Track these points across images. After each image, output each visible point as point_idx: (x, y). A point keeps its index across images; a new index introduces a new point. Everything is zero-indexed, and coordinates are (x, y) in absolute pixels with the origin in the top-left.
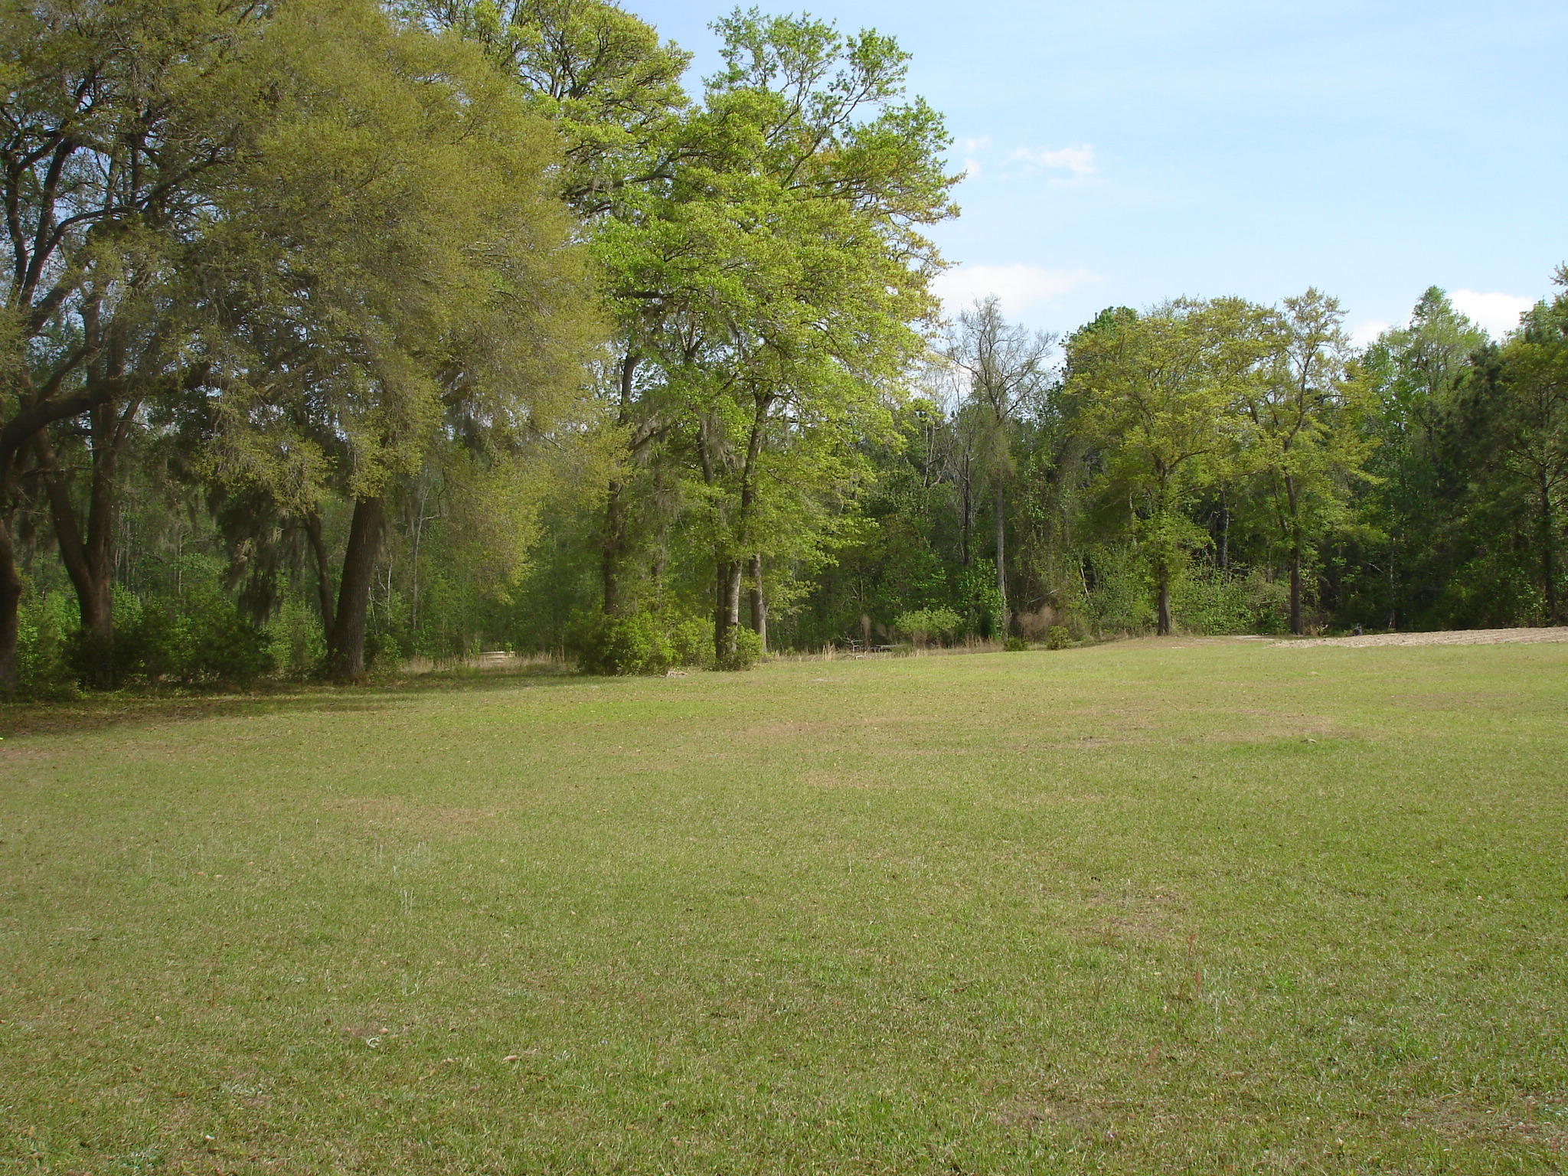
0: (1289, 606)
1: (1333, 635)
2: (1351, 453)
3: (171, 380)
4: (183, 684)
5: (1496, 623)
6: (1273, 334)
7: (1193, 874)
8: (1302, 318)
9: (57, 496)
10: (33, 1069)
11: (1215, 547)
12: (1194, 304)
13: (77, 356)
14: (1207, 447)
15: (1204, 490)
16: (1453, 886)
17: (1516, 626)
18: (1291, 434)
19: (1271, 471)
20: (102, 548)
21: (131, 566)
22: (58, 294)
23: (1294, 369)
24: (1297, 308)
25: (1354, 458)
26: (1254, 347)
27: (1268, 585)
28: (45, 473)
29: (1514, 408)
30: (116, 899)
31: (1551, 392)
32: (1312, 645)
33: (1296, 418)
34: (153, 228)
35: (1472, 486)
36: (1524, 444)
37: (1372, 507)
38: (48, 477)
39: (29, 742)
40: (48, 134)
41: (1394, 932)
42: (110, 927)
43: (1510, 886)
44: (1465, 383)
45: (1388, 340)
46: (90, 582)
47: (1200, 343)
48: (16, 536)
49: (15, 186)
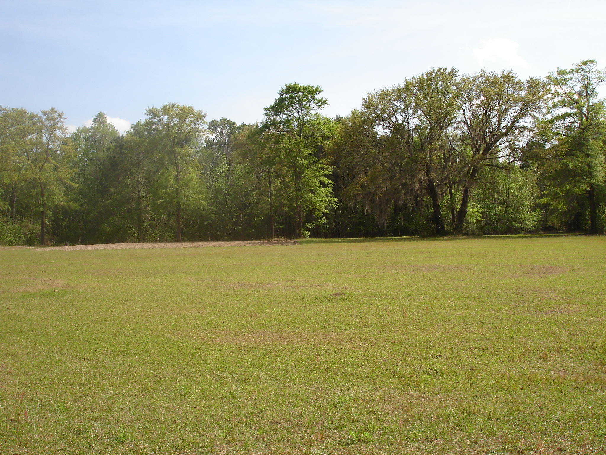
0: (40, 234)
1: (57, 246)
2: (66, 174)
5: (120, 241)
6: (36, 124)
7: (12, 355)
8: (48, 119)
11: (10, 210)
12: (5, 109)
14: (8, 169)
15: (6, 186)
16: (125, 353)
17: (127, 242)
18: (43, 165)
19: (34, 180)
23: (44, 139)
24: (47, 115)
25: (67, 176)
26: (29, 129)
27: (31, 225)
29: (128, 160)
31: (142, 155)
32: (50, 250)
33: (44, 158)
35: (112, 189)
36: (132, 174)
37: (73, 196)
41: (104, 376)
43: (148, 351)
44: (111, 150)
45: (81, 131)
47: (7, 126)
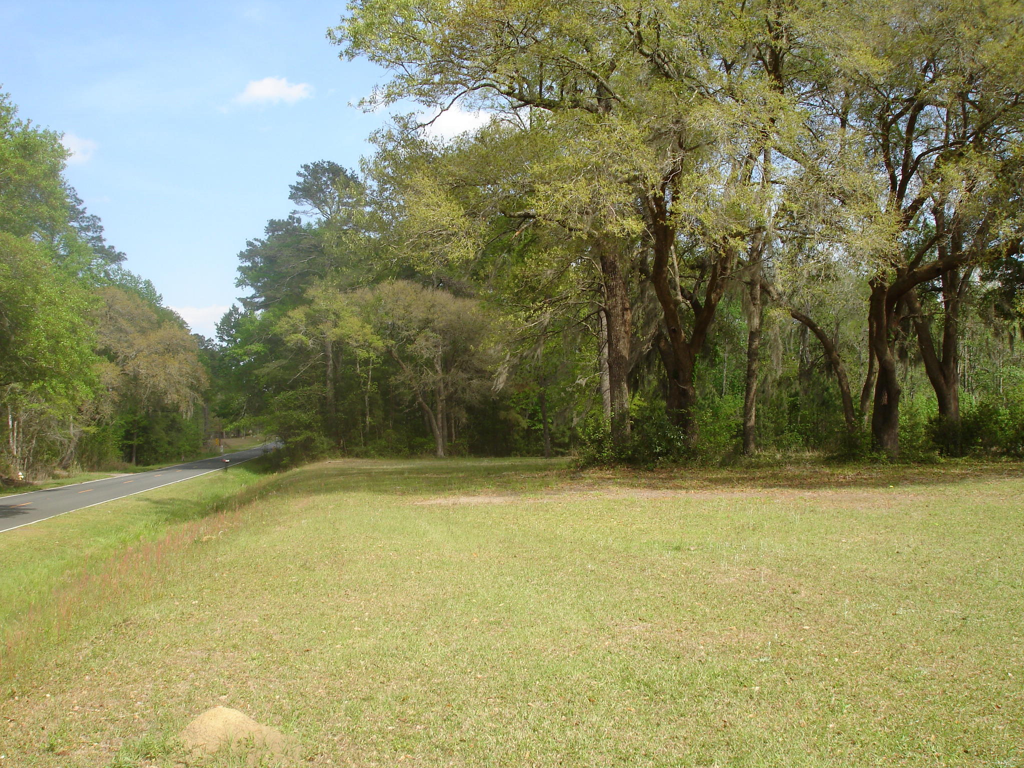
3: (997, 251)
4: (1007, 453)
9: (922, 331)
10: (930, 698)
13: (931, 241)
20: (952, 364)
21: (969, 376)
22: (919, 202)
28: (914, 317)
30: (976, 594)
34: (980, 152)
38: (916, 319)
39: (909, 489)
40: (907, 100)
42: (973, 612)
46: (945, 387)
48: (897, 358)
49: (888, 136)
